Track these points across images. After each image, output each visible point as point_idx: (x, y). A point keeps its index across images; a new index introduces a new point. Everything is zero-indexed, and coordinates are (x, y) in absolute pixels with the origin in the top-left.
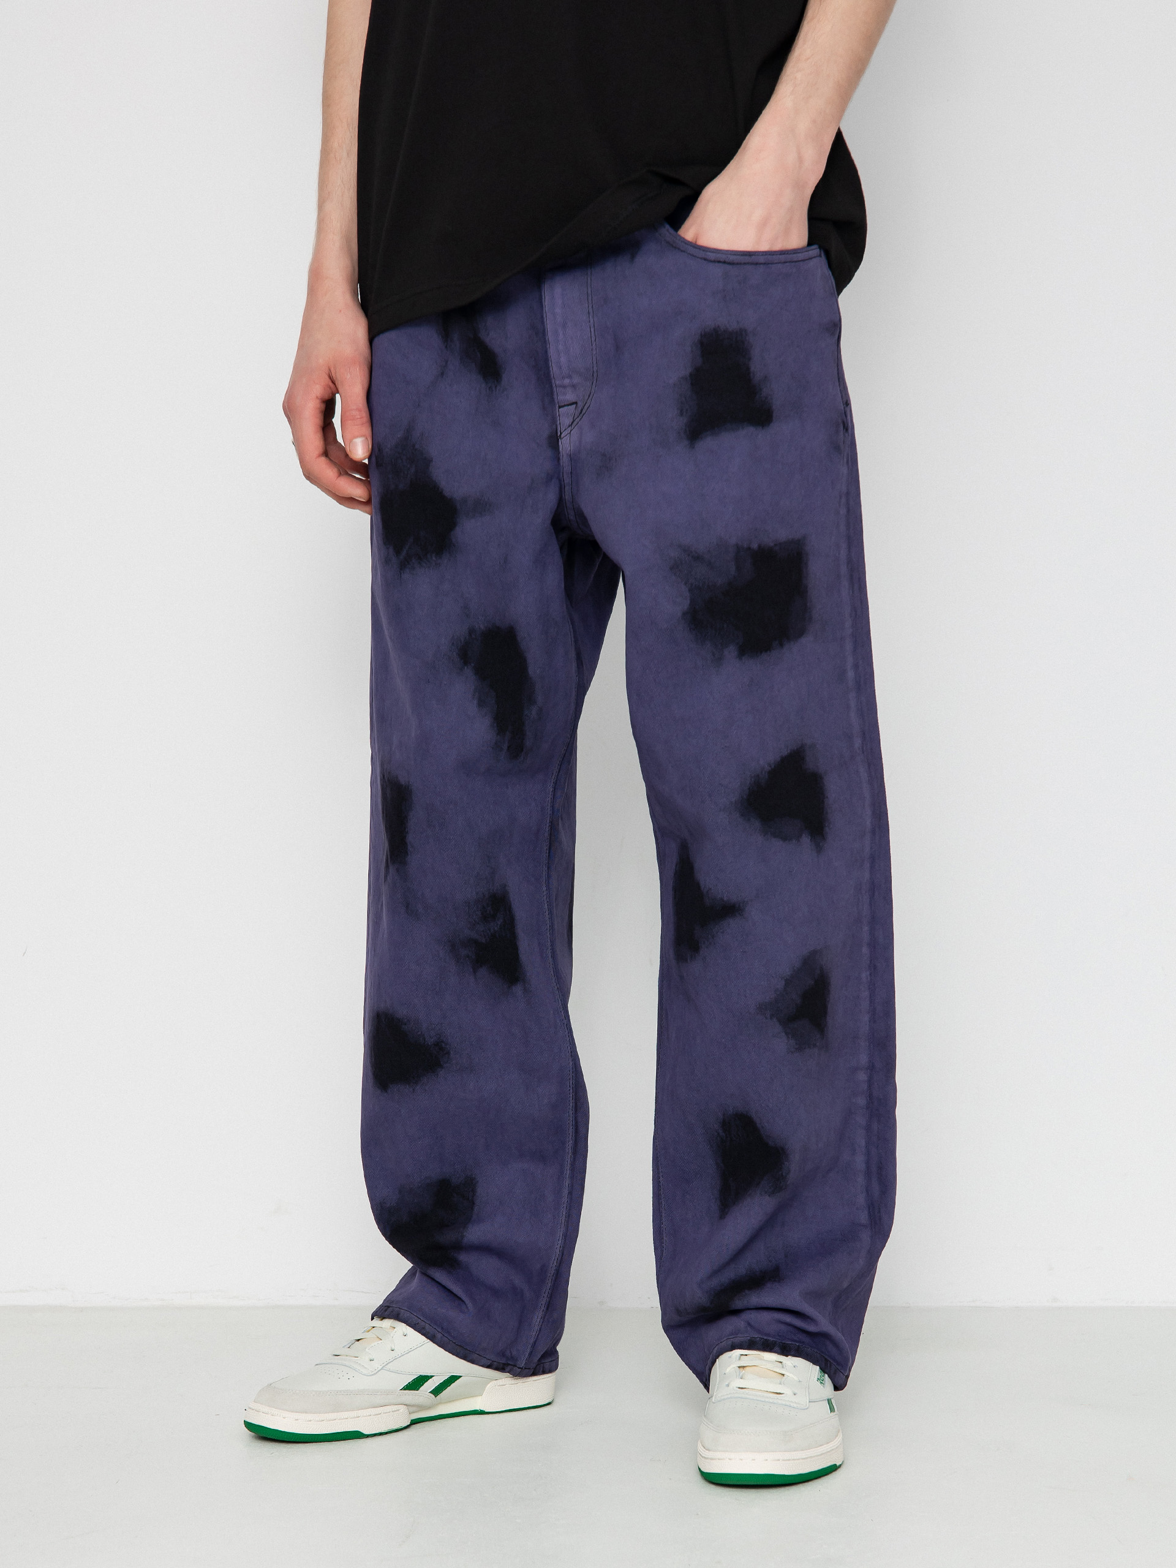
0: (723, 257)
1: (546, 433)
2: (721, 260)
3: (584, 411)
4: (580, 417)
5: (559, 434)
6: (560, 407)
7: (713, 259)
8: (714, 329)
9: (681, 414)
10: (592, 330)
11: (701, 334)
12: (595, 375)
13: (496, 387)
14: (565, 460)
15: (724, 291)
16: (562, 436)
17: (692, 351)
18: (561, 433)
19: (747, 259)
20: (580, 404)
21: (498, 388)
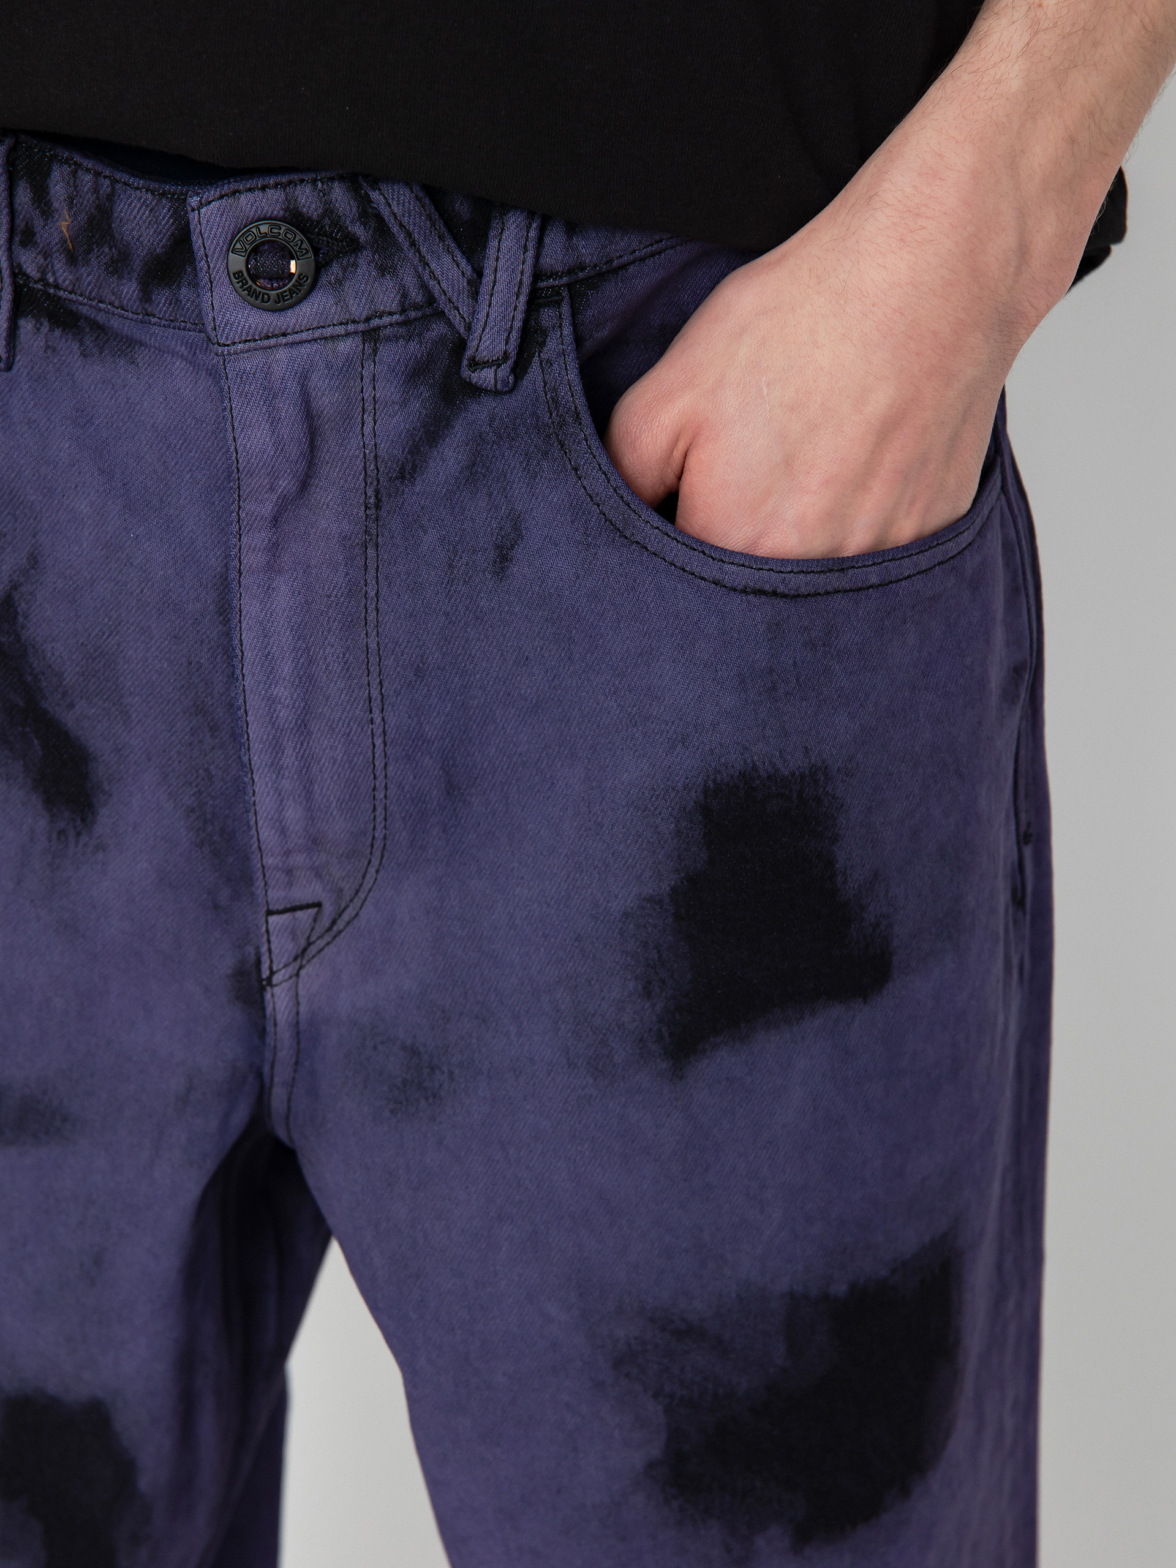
0: (771, 580)
1: (225, 962)
2: (767, 587)
3: (340, 924)
4: (327, 938)
5: (265, 974)
6: (270, 913)
7: (739, 583)
8: (742, 774)
9: (647, 993)
10: (379, 742)
11: (706, 789)
12: (378, 844)
13: (78, 834)
14: (282, 1034)
15: (771, 671)
16: (276, 979)
17: (678, 832)
18: (272, 973)
19: (835, 581)
20: (328, 909)
21: (84, 839)
